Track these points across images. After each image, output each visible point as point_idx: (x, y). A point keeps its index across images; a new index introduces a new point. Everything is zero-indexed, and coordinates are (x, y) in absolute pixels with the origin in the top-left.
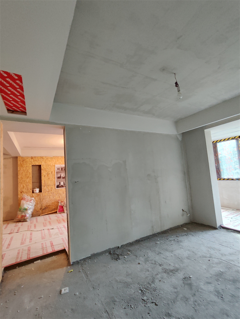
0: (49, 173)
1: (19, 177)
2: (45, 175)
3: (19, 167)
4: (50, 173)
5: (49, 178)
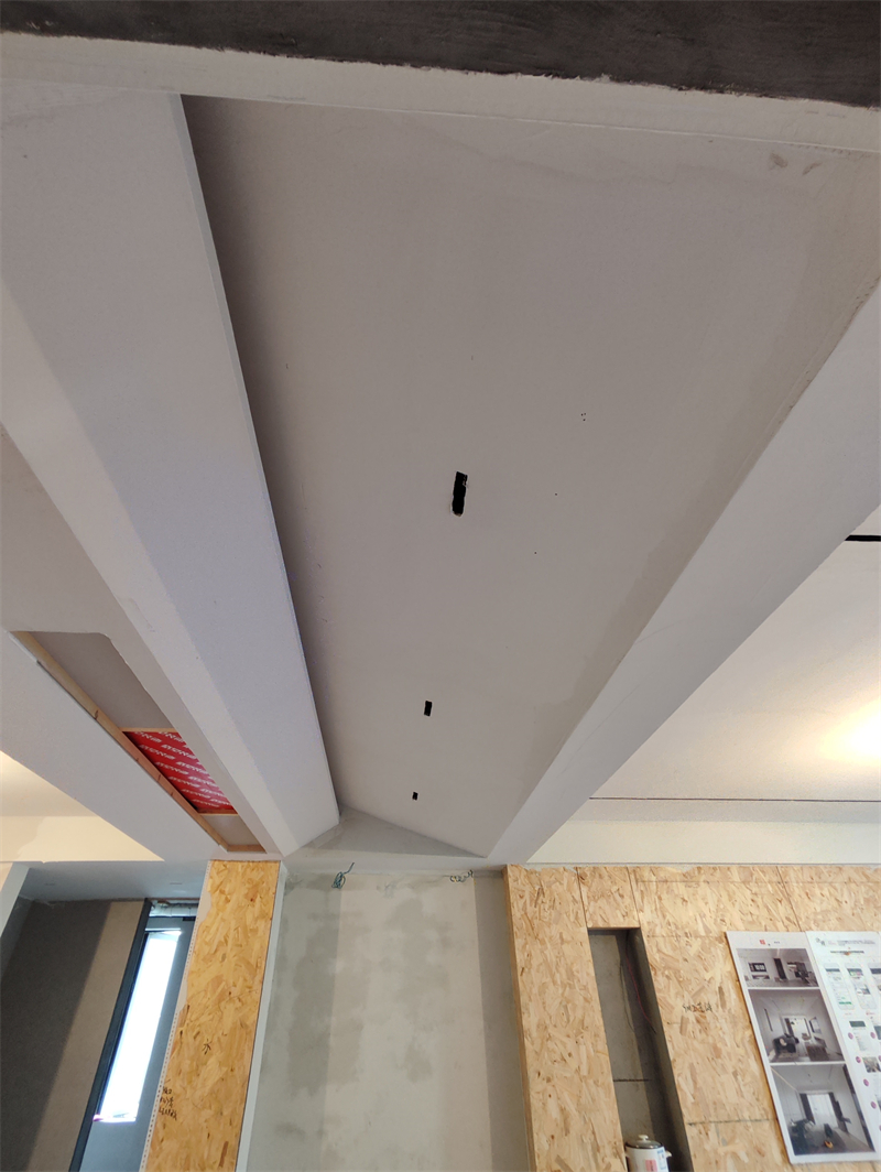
0: (704, 999)
4: (714, 999)
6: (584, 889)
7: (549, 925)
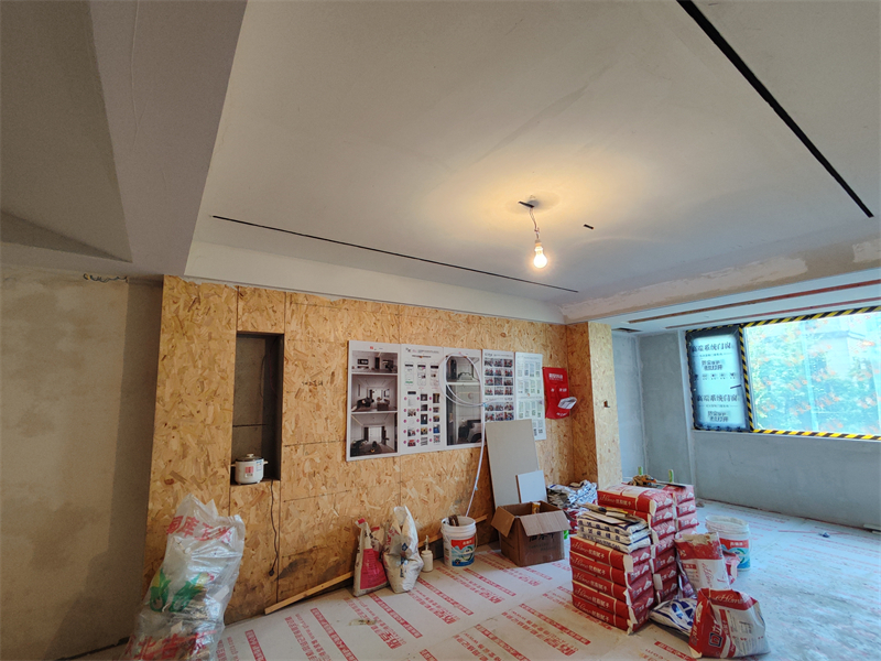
0: (319, 378)
1: (165, 391)
2: (299, 392)
3: (164, 337)
4: (326, 378)
5: (318, 407)
6: (241, 304)
7: (200, 326)
